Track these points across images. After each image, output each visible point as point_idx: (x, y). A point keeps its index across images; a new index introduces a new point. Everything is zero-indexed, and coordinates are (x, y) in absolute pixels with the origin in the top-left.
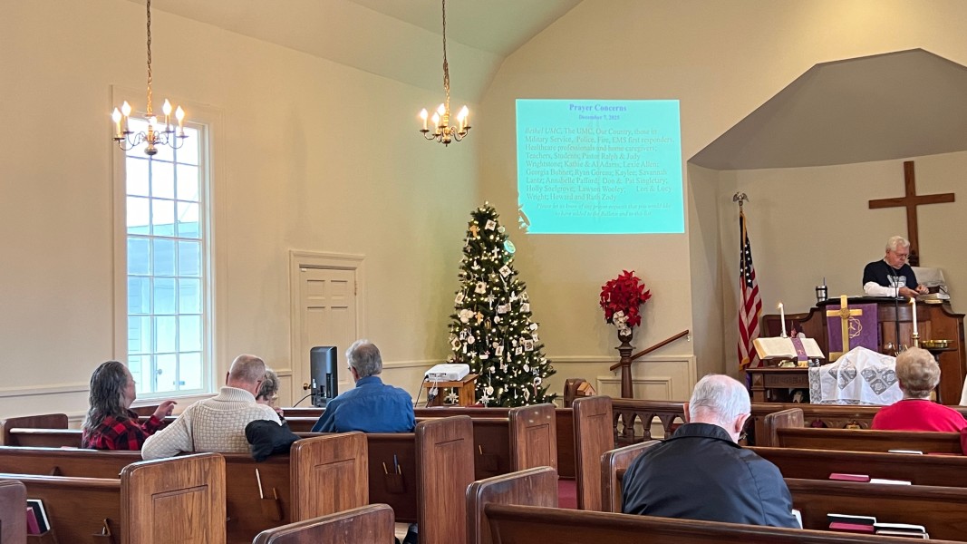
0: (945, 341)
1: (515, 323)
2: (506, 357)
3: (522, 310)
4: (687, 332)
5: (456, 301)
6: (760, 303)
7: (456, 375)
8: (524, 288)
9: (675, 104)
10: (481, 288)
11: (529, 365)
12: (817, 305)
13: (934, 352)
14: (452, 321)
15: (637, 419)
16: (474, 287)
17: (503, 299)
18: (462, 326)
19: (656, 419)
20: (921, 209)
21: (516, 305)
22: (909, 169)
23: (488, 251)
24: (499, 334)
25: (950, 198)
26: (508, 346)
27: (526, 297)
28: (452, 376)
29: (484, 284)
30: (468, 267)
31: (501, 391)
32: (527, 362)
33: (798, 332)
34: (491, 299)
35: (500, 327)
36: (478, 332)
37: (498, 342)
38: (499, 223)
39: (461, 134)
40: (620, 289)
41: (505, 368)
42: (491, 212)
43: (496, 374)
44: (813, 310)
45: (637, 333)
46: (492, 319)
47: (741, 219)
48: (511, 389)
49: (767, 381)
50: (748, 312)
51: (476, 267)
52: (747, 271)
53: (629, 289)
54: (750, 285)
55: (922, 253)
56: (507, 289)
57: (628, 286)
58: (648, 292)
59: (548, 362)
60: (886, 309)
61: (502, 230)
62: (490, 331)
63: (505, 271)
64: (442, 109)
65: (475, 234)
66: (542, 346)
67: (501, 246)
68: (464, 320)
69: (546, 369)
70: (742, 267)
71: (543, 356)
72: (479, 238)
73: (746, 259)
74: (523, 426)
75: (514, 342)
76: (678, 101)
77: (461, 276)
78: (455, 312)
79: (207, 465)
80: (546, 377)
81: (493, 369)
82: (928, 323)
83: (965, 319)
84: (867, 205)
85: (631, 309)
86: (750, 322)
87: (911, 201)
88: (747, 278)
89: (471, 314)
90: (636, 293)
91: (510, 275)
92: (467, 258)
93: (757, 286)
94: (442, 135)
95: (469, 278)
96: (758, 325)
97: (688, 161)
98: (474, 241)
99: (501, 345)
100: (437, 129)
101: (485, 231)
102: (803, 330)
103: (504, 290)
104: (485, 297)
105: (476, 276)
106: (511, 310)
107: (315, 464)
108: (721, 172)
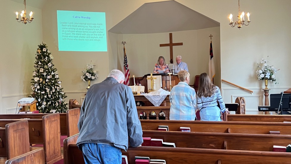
1: (53, 81)
2: (50, 92)
3: (55, 77)
5: (33, 74)
6: (129, 74)
7: (29, 102)
8: (57, 70)
9: (104, 14)
10: (42, 70)
11: (58, 95)
12: (145, 75)
14: (32, 81)
16: (39, 70)
17: (49, 74)
18: (35, 83)
20: (173, 47)
21: (54, 76)
22: (171, 35)
23: (44, 58)
24: (48, 85)
25: (181, 44)
26: (51, 89)
27: (57, 73)
28: (27, 102)
29: (42, 69)
30: (37, 63)
31: (49, 103)
32: (57, 94)
34: (45, 74)
35: (48, 83)
36: (41, 84)
37: (48, 88)
38: (48, 49)
39: (31, 20)
41: (50, 96)
42: (45, 45)
43: (47, 98)
44: (143, 77)
46: (45, 80)
47: (124, 49)
48: (52, 103)
51: (40, 63)
52: (126, 65)
54: (127, 69)
55: (174, 60)
56: (50, 70)
59: (65, 93)
60: (164, 77)
61: (48, 51)
62: (45, 84)
63: (50, 65)
64: (23, 12)
65: (39, 53)
66: (63, 88)
67: (48, 57)
68: (36, 81)
69: (64, 96)
70: (124, 63)
71: (63, 92)
72: (41, 54)
73: (126, 61)
75: (53, 88)
76: (105, 13)
77: (35, 66)
78: (33, 78)
80: (64, 98)
81: (46, 97)
82: (174, 81)
84: (159, 45)
86: (127, 80)
87: (171, 45)
88: (126, 67)
89: (38, 79)
91: (52, 66)
92: (37, 60)
93: (129, 70)
94: (23, 20)
95: (37, 67)
96: (129, 81)
97: (108, 31)
98: (39, 55)
99: (49, 89)
100: (22, 19)
101: (43, 52)
102: (141, 83)
103: (49, 71)
104: (43, 73)
105: (40, 66)
106: (51, 77)
108: (118, 34)
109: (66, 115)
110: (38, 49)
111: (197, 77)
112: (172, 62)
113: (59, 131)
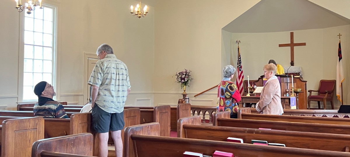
0: (300, 89)
6: (243, 76)
12: (261, 77)
13: (296, 92)
15: (201, 113)
19: (207, 113)
20: (295, 47)
22: (292, 34)
25: (304, 44)
33: (254, 85)
39: (145, 15)
44: (259, 78)
47: (238, 48)
49: (243, 101)
50: (239, 79)
52: (239, 66)
54: (240, 70)
55: (295, 62)
60: (282, 79)
64: (138, 6)
70: (238, 64)
73: (239, 62)
74: (159, 112)
79: (37, 121)
82: (295, 83)
83: (307, 82)
84: (278, 46)
86: (240, 82)
87: (292, 45)
93: (243, 71)
94: (138, 14)
96: (242, 83)
97: (222, 29)
100: (136, 12)
102: (256, 84)
107: (80, 123)
108: (233, 33)
109: (176, 109)
111: (322, 82)
112: (292, 64)
113: (169, 124)
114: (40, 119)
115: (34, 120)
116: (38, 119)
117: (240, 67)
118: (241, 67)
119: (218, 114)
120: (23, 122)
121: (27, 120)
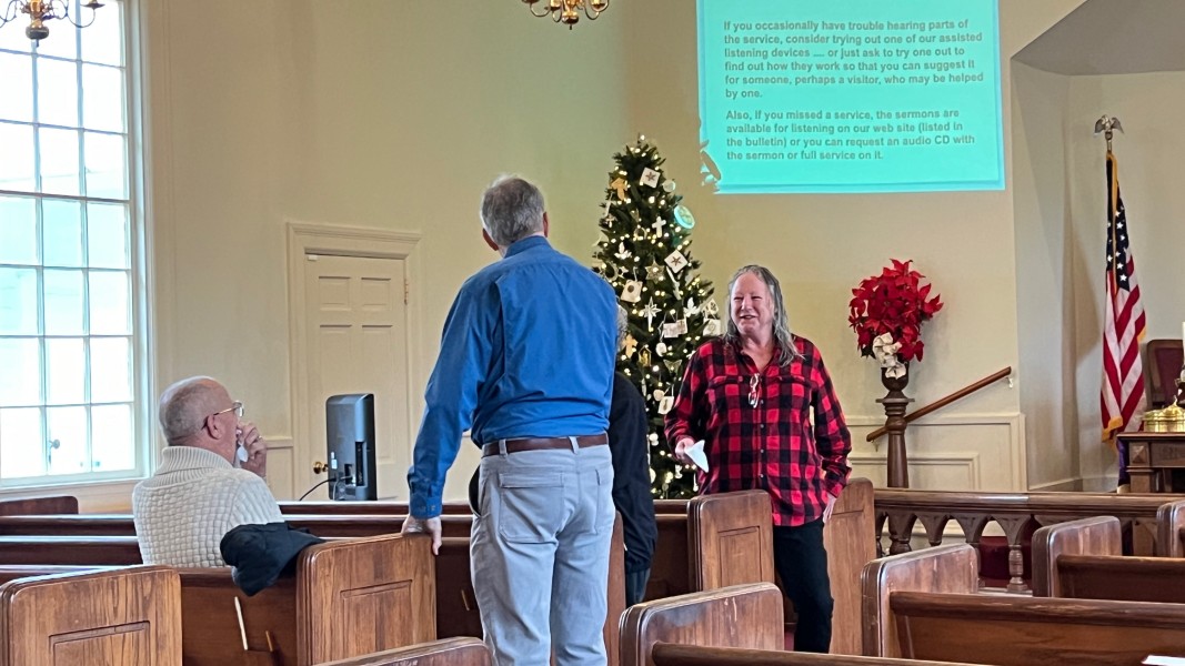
3: (706, 332)
4: (1008, 372)
6: (1143, 314)
8: (711, 292)
10: (633, 292)
16: (620, 289)
17: (673, 312)
21: (696, 323)
24: (666, 376)
27: (714, 308)
29: (637, 285)
30: (609, 253)
31: (669, 477)
34: (650, 312)
35: (666, 362)
37: (663, 389)
38: (665, 175)
39: (598, 6)
40: (886, 292)
42: (649, 155)
43: (660, 447)
45: (917, 374)
46: (653, 348)
47: (1110, 164)
49: (1154, 459)
50: (1120, 334)
51: (623, 254)
52: (1119, 260)
53: (901, 294)
54: (1125, 285)
56: (679, 294)
57: (901, 287)
58: (938, 298)
61: (670, 186)
62: (648, 370)
63: (676, 261)
65: (621, 194)
67: (668, 216)
70: (1109, 251)
72: (628, 201)
73: (1118, 239)
74: (713, 530)
79: (147, 586)
85: (905, 331)
86: (1124, 353)
88: (1119, 272)
90: (916, 300)
91: (686, 269)
92: (607, 240)
93: (1137, 287)
94: (561, 8)
95: (610, 273)
96: (1139, 357)
97: (1012, 58)
98: (619, 207)
99: (668, 394)
101: (639, 188)
103: (673, 294)
104: (639, 310)
105: (624, 270)
106: (686, 332)
107: (342, 588)
108: (1073, 78)
110: (614, 176)
114: (162, 576)
115: (135, 583)
116: (152, 576)
117: (1120, 266)
118: (1128, 269)
119: (1058, 537)
120: (87, 588)
121: (105, 579)
